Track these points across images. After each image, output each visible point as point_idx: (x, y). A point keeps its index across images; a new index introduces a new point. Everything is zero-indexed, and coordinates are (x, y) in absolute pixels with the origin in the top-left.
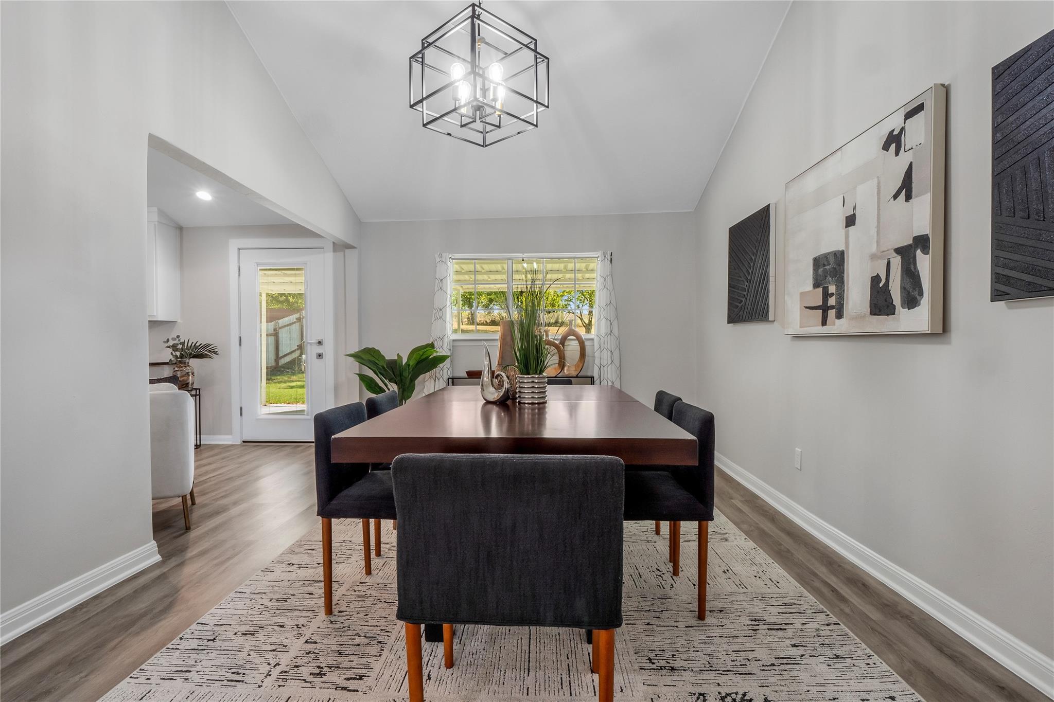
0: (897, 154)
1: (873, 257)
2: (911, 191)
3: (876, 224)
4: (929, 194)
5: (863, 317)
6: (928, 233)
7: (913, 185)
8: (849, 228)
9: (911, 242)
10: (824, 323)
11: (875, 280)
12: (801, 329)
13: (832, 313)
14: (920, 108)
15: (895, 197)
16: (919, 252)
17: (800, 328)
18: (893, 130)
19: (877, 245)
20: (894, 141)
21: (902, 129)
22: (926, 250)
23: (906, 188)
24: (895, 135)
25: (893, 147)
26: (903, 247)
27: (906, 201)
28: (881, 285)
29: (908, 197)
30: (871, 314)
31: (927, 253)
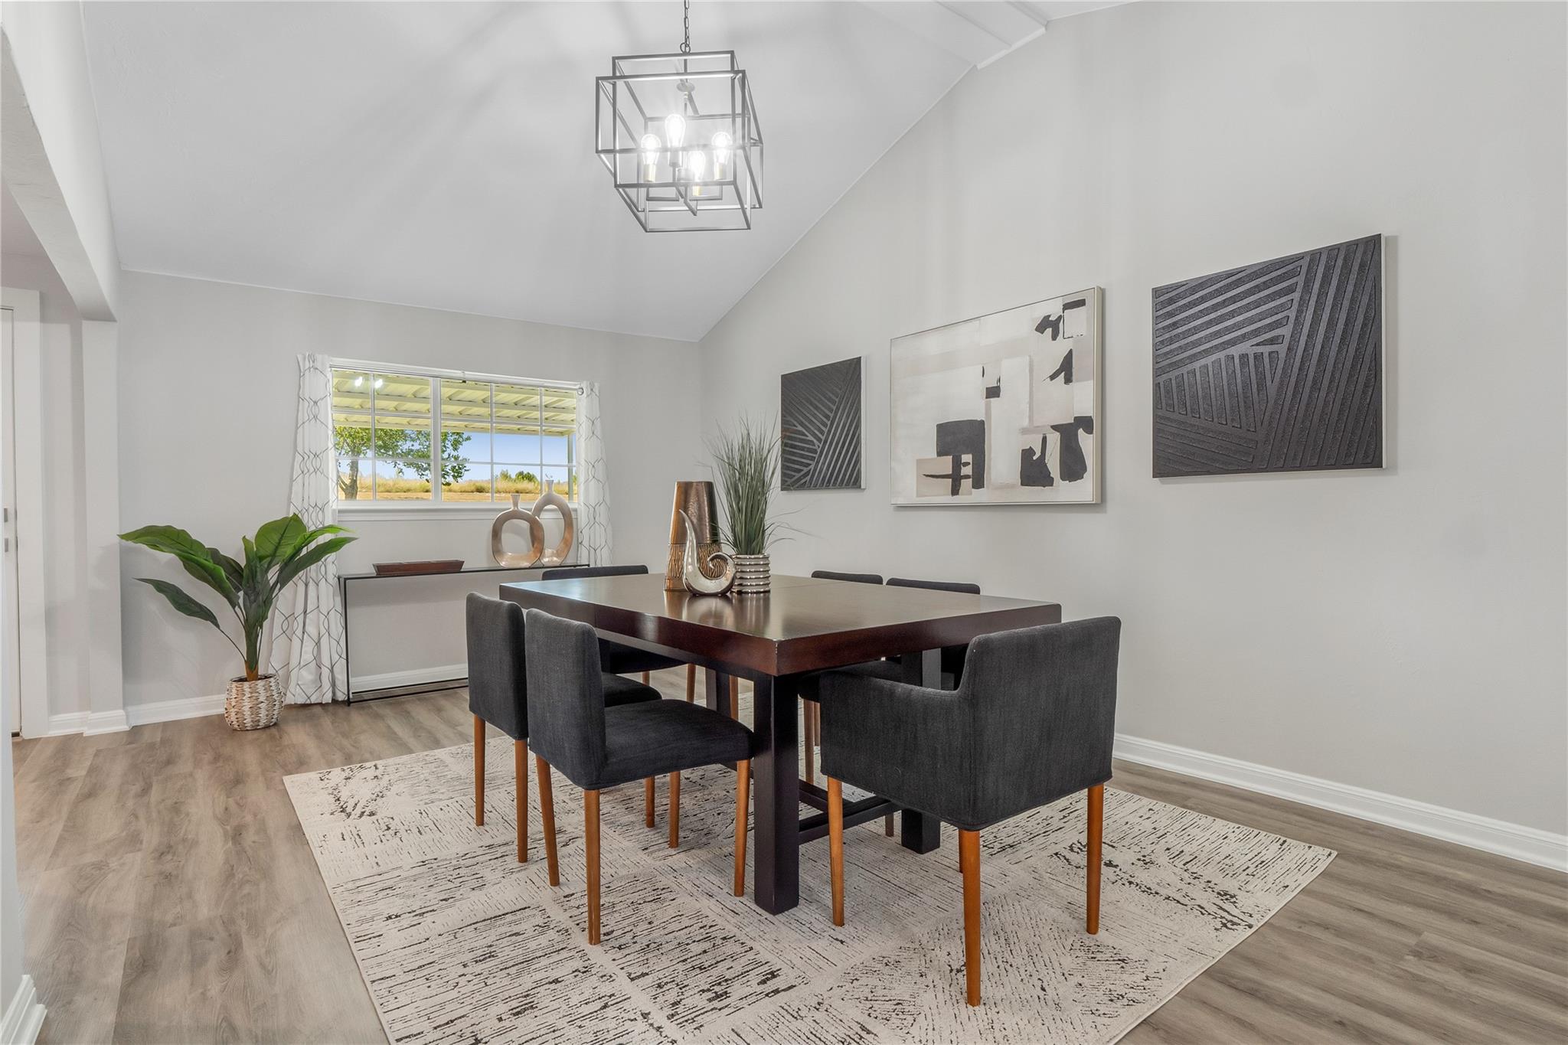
0: (1054, 338)
1: (1024, 431)
2: (1071, 375)
3: (1027, 400)
4: (1092, 381)
5: (1012, 486)
6: (1092, 415)
7: (1074, 370)
8: (992, 399)
9: (1073, 421)
10: (955, 491)
11: (1027, 454)
12: (918, 499)
13: (966, 484)
14: (1081, 303)
15: (1052, 377)
16: (1081, 431)
17: (917, 496)
18: (1049, 316)
19: (1030, 420)
20: (1050, 326)
21: (1060, 317)
22: (1089, 429)
23: (1066, 370)
24: (1051, 321)
25: (1049, 331)
26: (1062, 425)
27: (1065, 383)
28: (1035, 458)
29: (1068, 380)
30: (1022, 484)
31: (1091, 433)
